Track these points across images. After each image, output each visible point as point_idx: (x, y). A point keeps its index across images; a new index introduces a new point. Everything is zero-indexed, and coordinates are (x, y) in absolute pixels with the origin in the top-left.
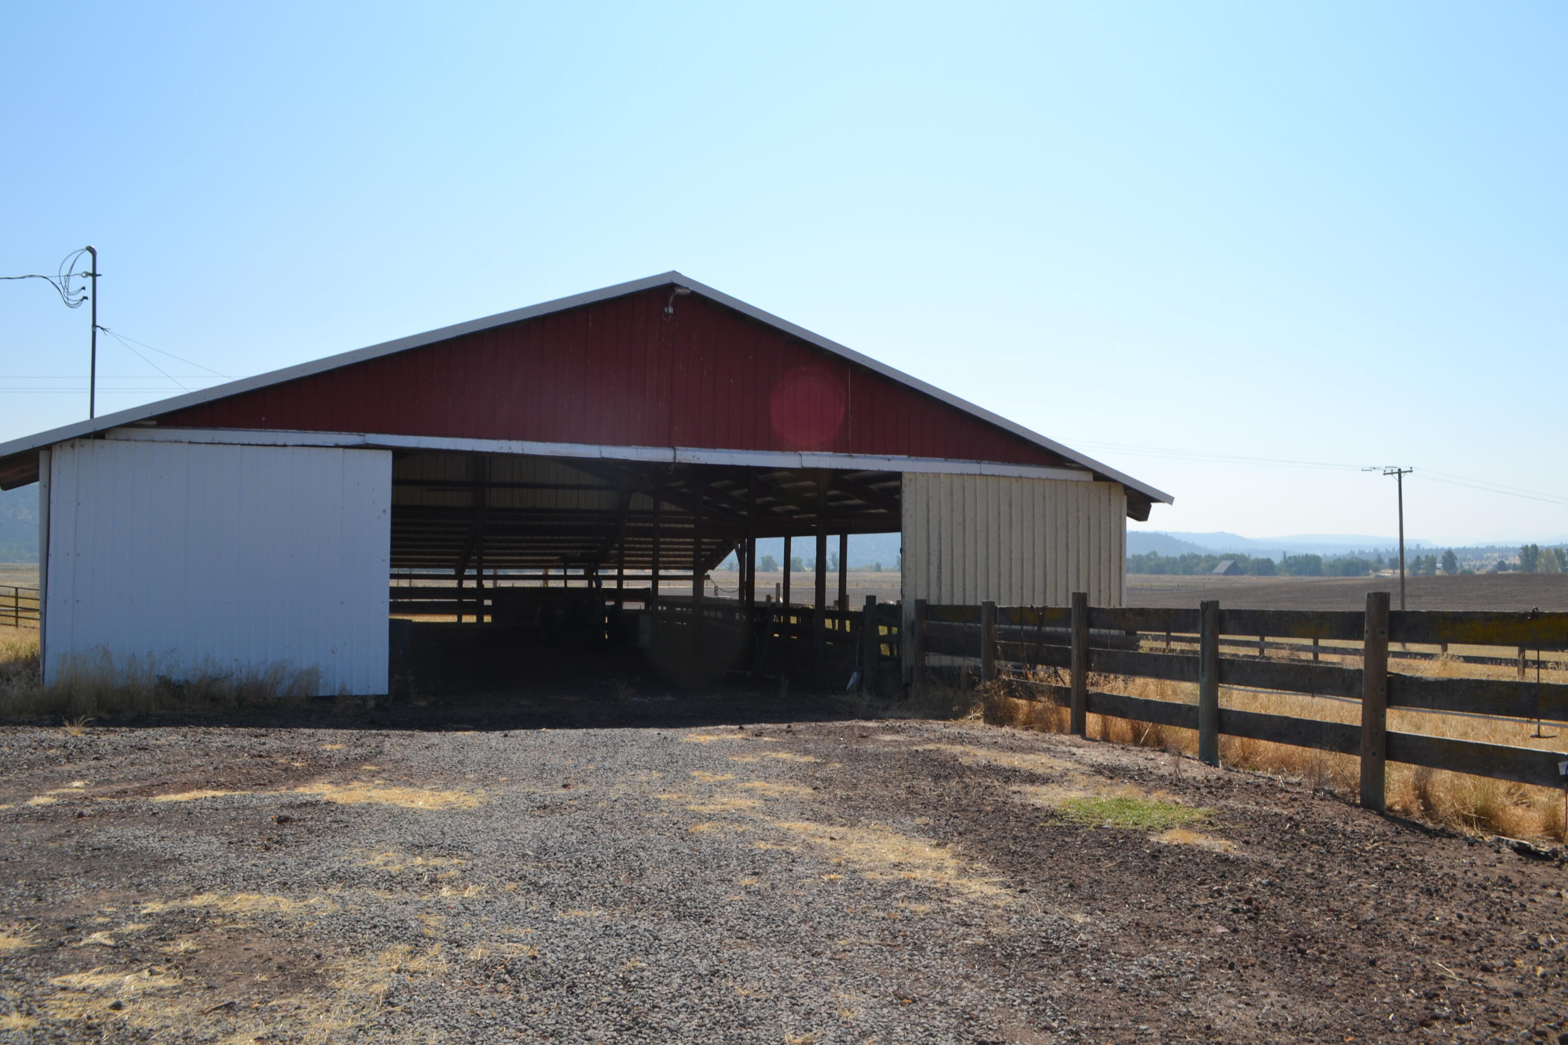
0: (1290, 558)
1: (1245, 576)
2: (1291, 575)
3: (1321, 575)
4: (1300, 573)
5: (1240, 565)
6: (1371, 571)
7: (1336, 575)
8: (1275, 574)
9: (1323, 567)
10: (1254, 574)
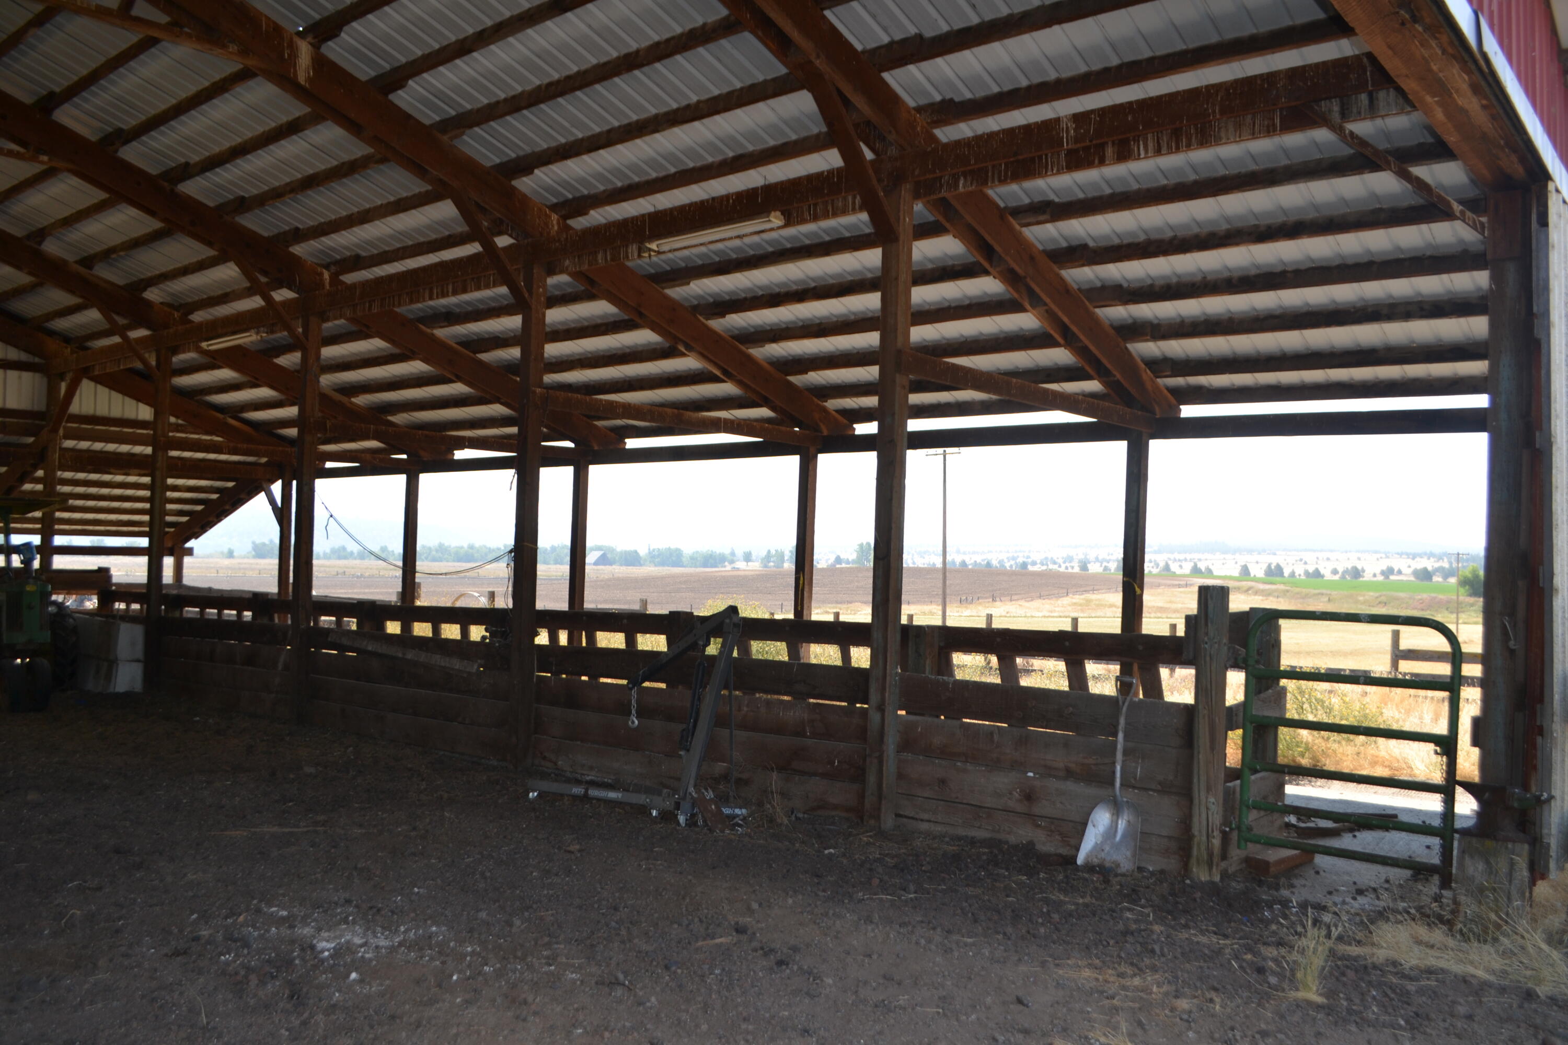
0: (654, 550)
1: (614, 567)
2: (656, 566)
3: (683, 566)
4: (663, 564)
5: (609, 556)
6: (726, 563)
7: (696, 567)
8: (641, 565)
9: (684, 559)
10: (621, 565)
